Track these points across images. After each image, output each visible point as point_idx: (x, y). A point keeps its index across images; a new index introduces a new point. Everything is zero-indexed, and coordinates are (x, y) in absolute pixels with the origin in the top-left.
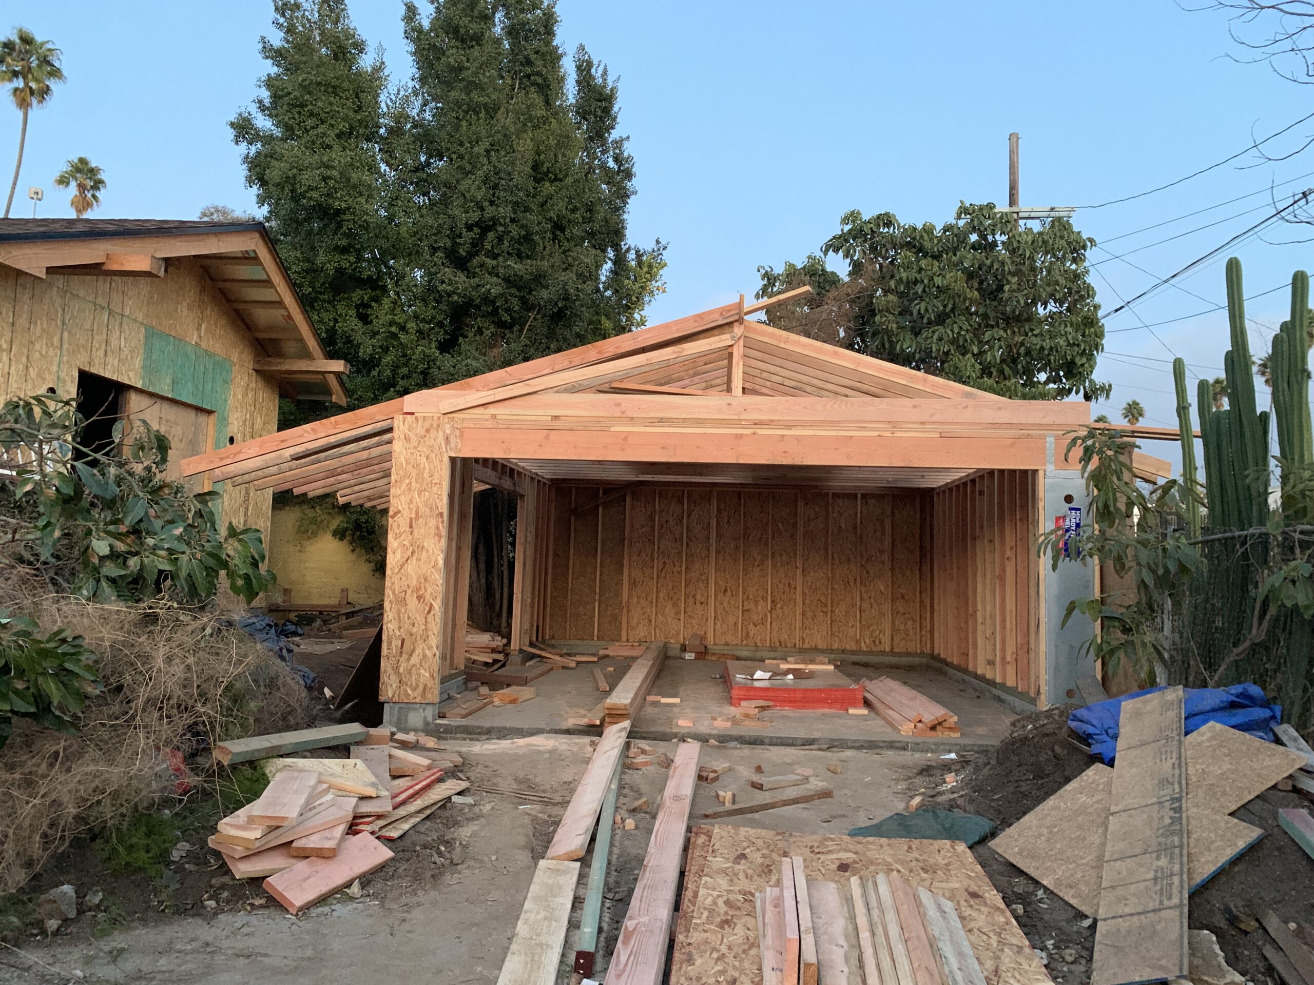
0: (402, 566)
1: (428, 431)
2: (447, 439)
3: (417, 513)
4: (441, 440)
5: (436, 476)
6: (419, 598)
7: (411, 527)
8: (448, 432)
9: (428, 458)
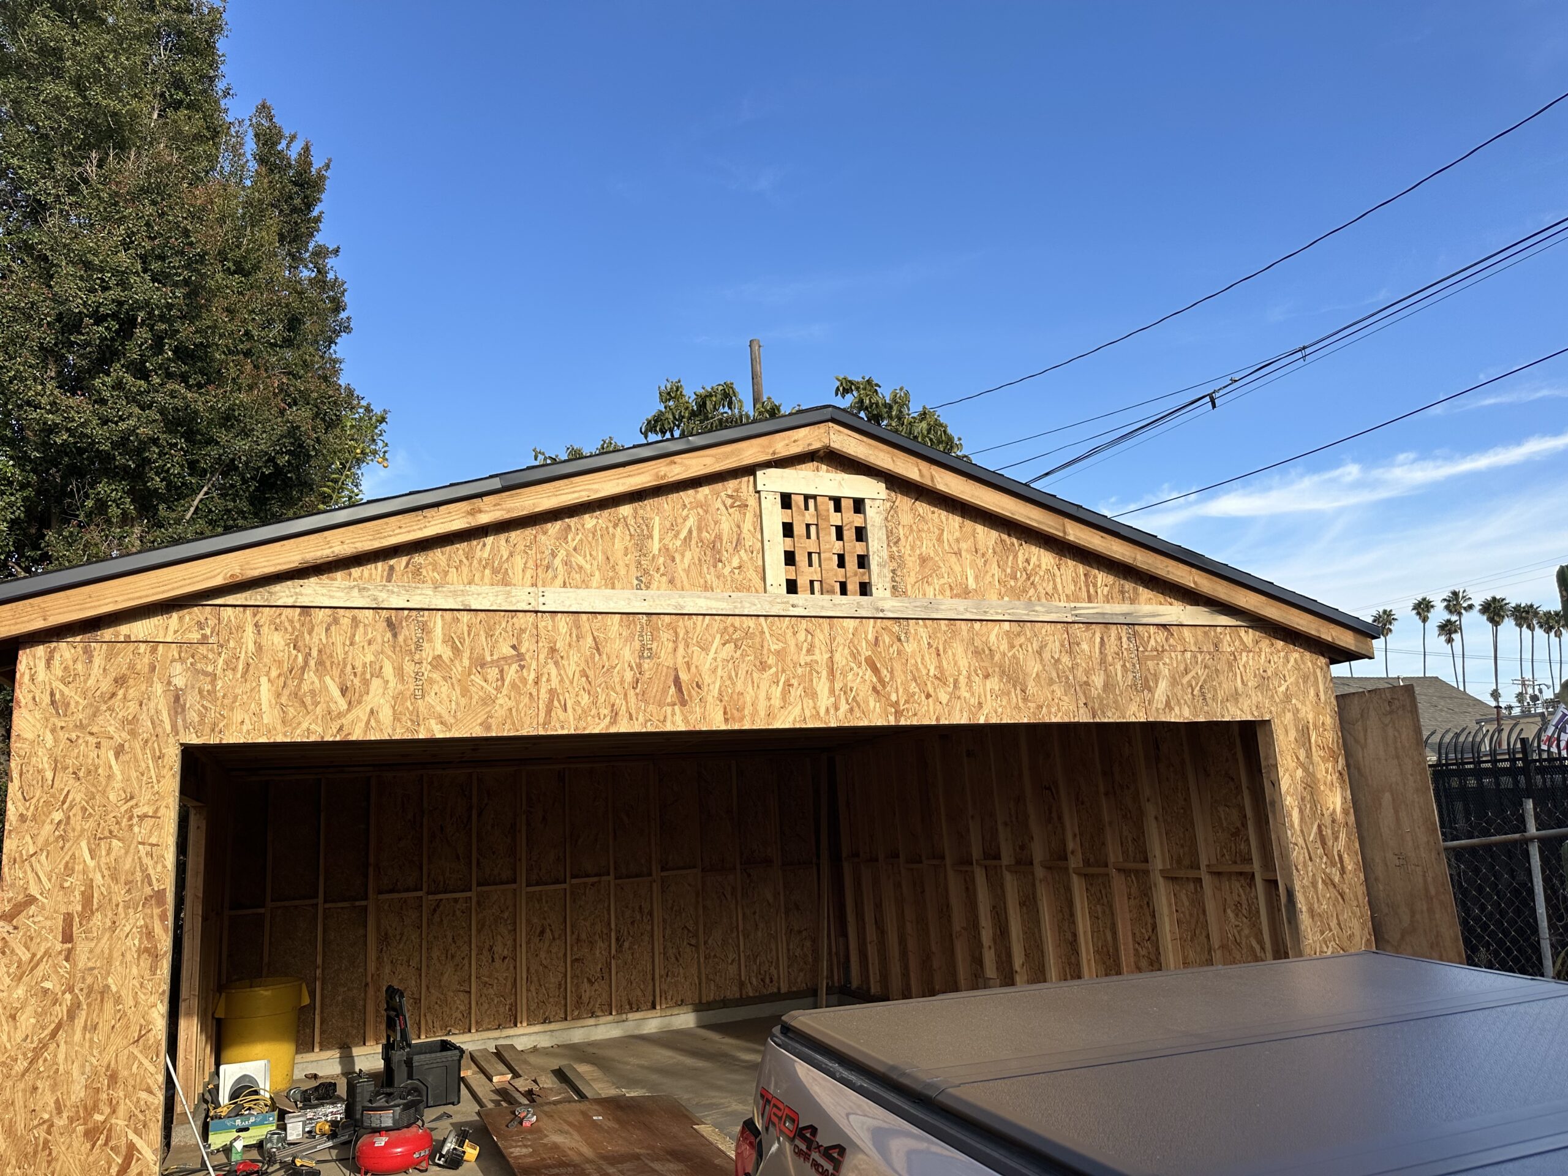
0: (38, 1052)
1: (120, 681)
2: (177, 702)
3: (87, 899)
4: (160, 701)
5: (145, 796)
6: (91, 1135)
7: (68, 937)
8: (179, 682)
9: (119, 751)
